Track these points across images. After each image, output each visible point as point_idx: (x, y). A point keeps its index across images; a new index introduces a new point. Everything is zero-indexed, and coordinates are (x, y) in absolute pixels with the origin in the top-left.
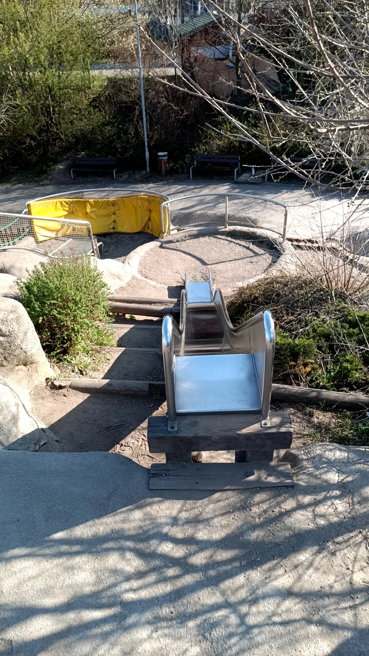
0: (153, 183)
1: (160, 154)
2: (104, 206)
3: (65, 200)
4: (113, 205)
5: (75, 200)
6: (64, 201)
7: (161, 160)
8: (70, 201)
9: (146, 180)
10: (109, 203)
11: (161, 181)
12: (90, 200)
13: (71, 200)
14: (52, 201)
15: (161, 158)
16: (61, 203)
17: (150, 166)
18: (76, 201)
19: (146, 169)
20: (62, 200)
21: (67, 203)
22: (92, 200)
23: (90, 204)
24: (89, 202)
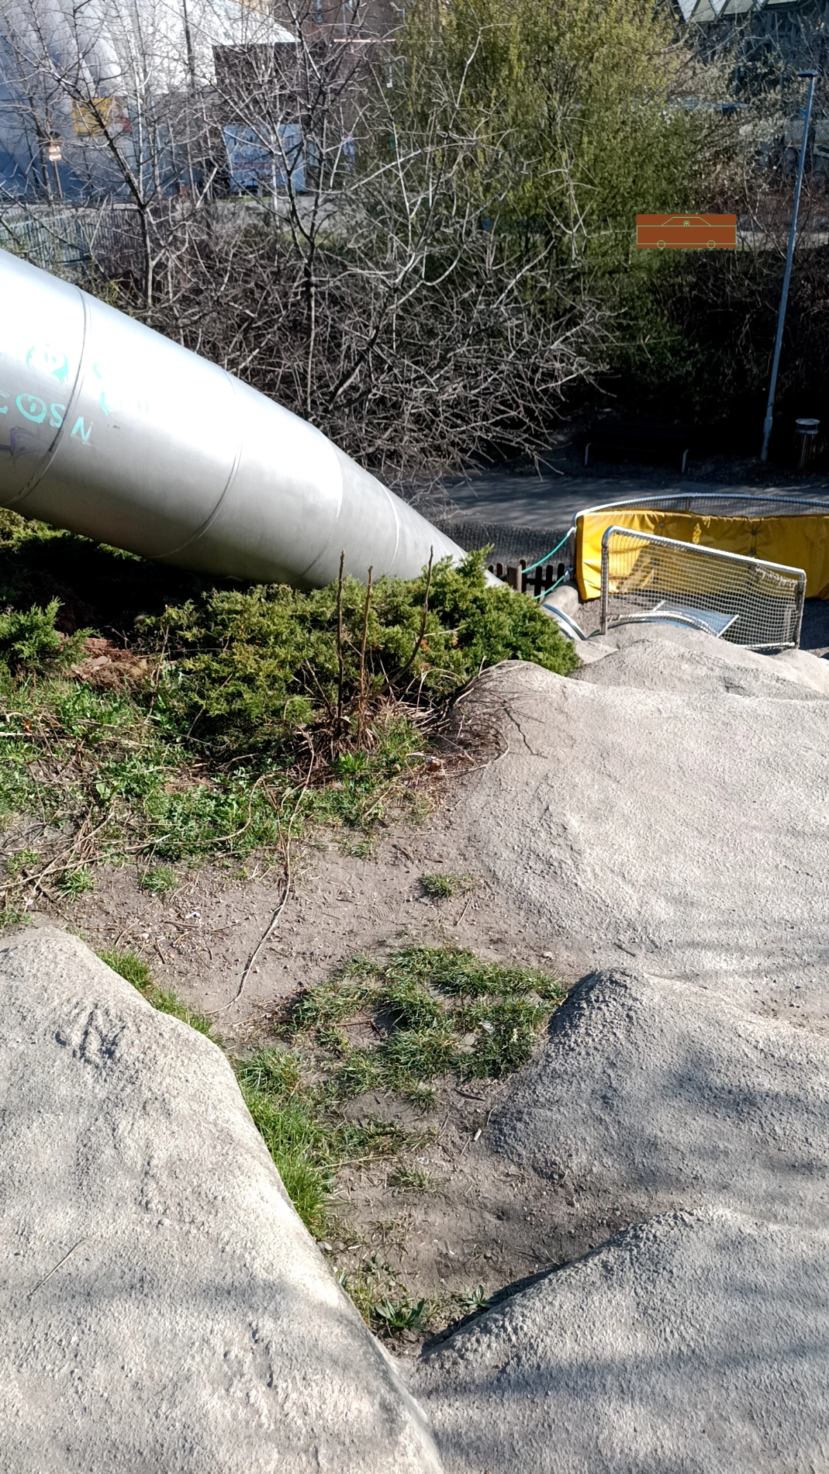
0: (775, 486)
1: (802, 422)
2: (732, 533)
3: (651, 513)
4: (754, 533)
5: (671, 514)
6: (649, 516)
7: (802, 435)
8: (660, 517)
9: (759, 478)
10: (746, 528)
11: (797, 483)
12: (704, 518)
13: (662, 514)
14: (624, 513)
15: (803, 431)
16: (642, 519)
17: (768, 449)
18: (674, 517)
19: (758, 455)
20: (645, 513)
21: (653, 519)
22: (708, 518)
23: (703, 527)
24: (700, 521)
